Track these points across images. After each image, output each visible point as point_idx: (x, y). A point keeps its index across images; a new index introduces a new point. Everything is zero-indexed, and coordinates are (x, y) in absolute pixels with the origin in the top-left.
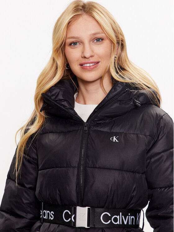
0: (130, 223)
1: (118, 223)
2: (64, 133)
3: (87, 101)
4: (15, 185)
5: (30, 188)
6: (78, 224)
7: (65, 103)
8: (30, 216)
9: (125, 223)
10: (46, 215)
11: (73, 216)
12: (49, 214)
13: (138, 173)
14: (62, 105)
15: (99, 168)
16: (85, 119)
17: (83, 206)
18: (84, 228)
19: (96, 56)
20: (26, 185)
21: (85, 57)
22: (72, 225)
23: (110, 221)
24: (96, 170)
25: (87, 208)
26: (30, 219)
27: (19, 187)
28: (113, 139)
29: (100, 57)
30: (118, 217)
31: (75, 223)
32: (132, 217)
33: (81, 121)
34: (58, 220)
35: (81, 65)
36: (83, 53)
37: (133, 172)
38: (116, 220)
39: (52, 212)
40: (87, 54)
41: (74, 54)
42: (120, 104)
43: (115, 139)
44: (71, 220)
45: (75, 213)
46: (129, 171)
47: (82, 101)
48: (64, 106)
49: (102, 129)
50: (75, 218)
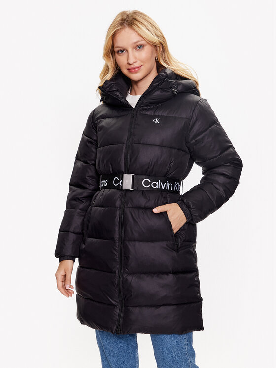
0: (167, 188)
1: (157, 187)
2: (117, 117)
3: (137, 93)
4: (80, 164)
5: (92, 164)
6: (125, 188)
7: (118, 94)
8: (92, 188)
9: (163, 188)
10: (103, 183)
11: (121, 181)
12: (104, 183)
13: (175, 149)
14: (116, 95)
15: (143, 144)
16: (133, 106)
17: (129, 173)
18: (129, 190)
19: (138, 62)
20: (89, 162)
21: (130, 64)
22: (120, 188)
23: (150, 185)
24: (141, 145)
25: (132, 174)
26: (92, 190)
27: (84, 164)
28: (155, 121)
29: (142, 61)
30: (157, 183)
31: (122, 187)
32: (169, 184)
33: (130, 106)
34: (110, 186)
35: (128, 69)
36: (128, 60)
37: (170, 148)
38: (155, 185)
39: (107, 180)
40: (131, 61)
41: (122, 60)
42: (161, 92)
43: (156, 120)
44: (119, 184)
45: (122, 179)
46: (167, 147)
47: (134, 94)
48: (117, 96)
49: (146, 113)
50: (122, 183)
